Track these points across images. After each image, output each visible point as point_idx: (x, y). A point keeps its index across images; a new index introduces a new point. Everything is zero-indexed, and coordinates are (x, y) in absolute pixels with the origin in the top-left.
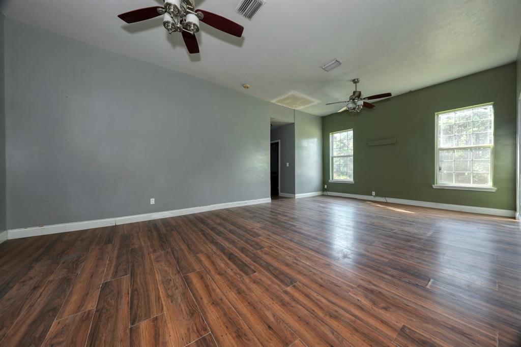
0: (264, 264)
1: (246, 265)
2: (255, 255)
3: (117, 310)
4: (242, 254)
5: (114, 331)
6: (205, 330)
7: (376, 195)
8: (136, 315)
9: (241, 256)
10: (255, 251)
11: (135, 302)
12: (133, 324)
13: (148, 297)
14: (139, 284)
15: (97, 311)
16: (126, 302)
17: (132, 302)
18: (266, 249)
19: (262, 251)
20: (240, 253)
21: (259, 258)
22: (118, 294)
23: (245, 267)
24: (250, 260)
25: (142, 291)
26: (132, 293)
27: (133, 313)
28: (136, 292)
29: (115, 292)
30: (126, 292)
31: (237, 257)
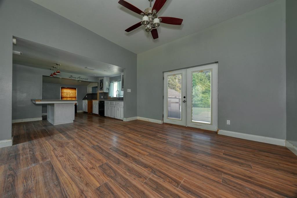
0: (104, 153)
1: (115, 151)
2: (109, 158)
4: (118, 157)
9: (119, 156)
10: (108, 162)
18: (98, 165)
19: (102, 162)
20: (120, 158)
21: (106, 156)
23: (115, 150)
24: (112, 154)
31: (122, 155)
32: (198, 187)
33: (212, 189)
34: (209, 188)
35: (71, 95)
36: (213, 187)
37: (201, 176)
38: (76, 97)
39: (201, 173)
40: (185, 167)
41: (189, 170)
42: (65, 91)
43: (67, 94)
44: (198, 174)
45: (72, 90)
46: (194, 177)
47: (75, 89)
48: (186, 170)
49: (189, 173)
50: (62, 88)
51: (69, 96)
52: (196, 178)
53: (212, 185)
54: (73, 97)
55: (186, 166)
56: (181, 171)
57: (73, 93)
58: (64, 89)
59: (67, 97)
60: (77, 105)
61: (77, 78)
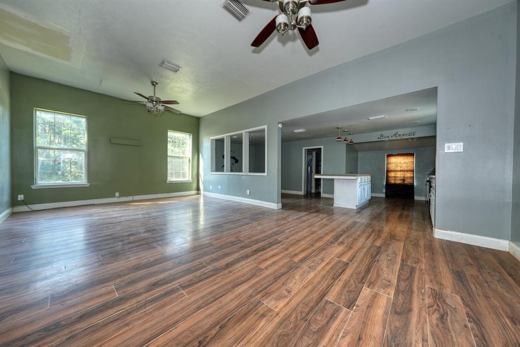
3: (352, 274)
5: (358, 266)
6: (327, 244)
7: (120, 196)
8: (344, 265)
11: (340, 271)
12: (348, 263)
13: (331, 268)
14: (328, 281)
15: (364, 283)
16: (345, 275)
17: (341, 273)
22: (345, 285)
25: (331, 275)
26: (337, 279)
27: (345, 267)
28: (335, 277)
29: (347, 289)
30: (340, 282)
32: (164, 306)
33: (147, 322)
34: (150, 319)
35: (404, 167)
36: (147, 325)
37: (177, 322)
38: (413, 171)
39: (182, 326)
40: (211, 305)
41: (199, 308)
42: (393, 160)
43: (396, 166)
44: (184, 318)
45: (405, 157)
46: (182, 309)
47: (412, 155)
48: (203, 305)
49: (195, 306)
50: (389, 156)
51: (399, 169)
52: (179, 311)
53: (152, 327)
54: (407, 171)
55: (213, 309)
56: (203, 297)
57: (407, 163)
58: (391, 158)
59: (397, 171)
60: (415, 184)
61: (392, 137)
